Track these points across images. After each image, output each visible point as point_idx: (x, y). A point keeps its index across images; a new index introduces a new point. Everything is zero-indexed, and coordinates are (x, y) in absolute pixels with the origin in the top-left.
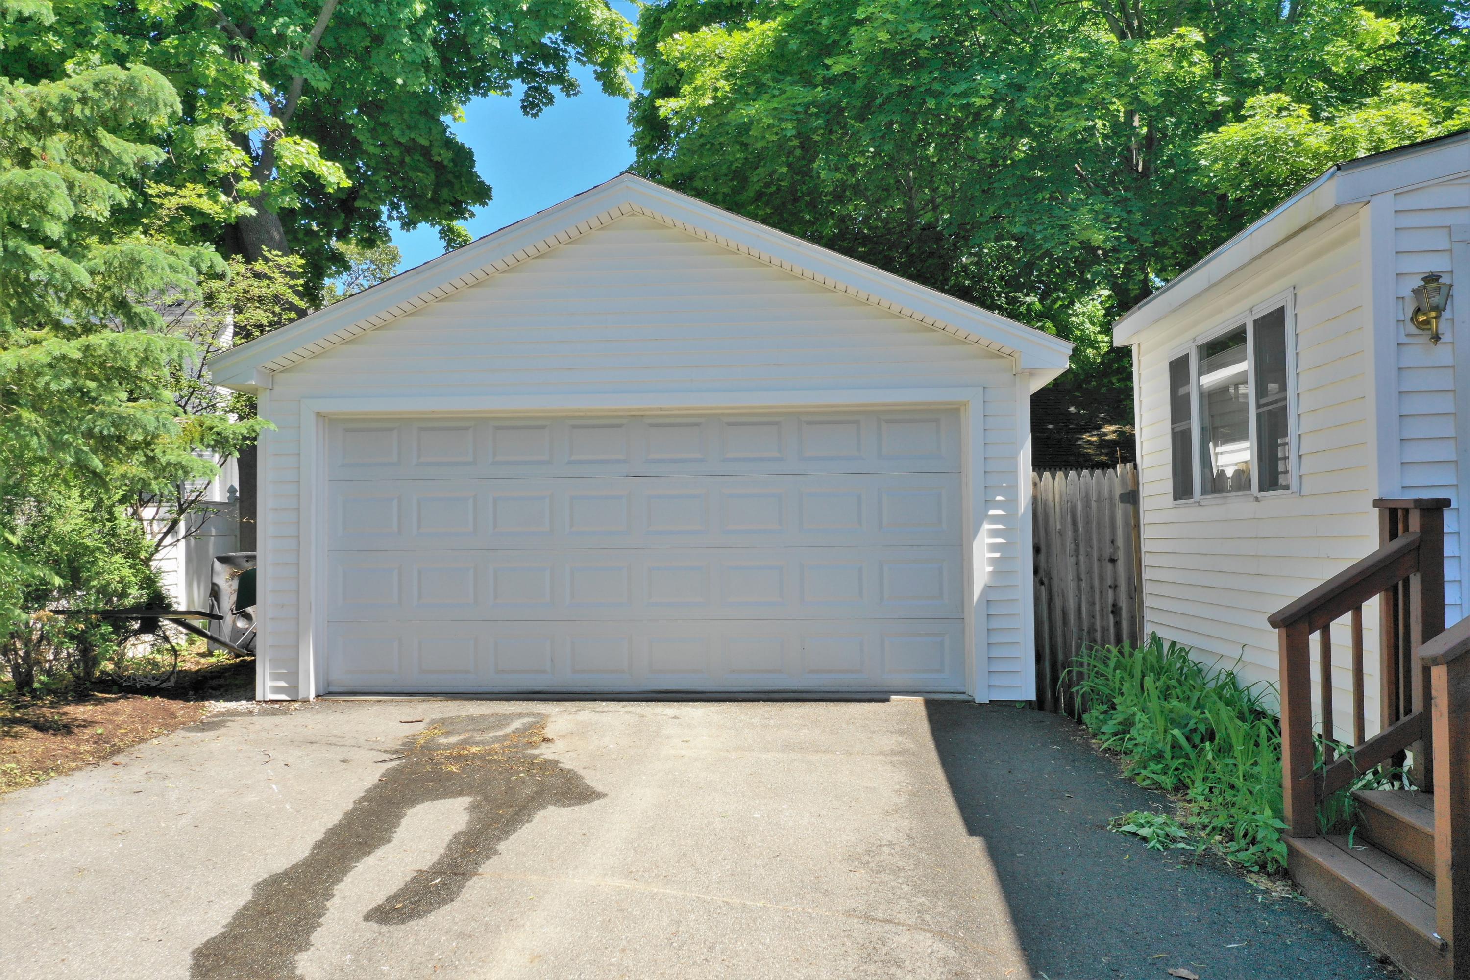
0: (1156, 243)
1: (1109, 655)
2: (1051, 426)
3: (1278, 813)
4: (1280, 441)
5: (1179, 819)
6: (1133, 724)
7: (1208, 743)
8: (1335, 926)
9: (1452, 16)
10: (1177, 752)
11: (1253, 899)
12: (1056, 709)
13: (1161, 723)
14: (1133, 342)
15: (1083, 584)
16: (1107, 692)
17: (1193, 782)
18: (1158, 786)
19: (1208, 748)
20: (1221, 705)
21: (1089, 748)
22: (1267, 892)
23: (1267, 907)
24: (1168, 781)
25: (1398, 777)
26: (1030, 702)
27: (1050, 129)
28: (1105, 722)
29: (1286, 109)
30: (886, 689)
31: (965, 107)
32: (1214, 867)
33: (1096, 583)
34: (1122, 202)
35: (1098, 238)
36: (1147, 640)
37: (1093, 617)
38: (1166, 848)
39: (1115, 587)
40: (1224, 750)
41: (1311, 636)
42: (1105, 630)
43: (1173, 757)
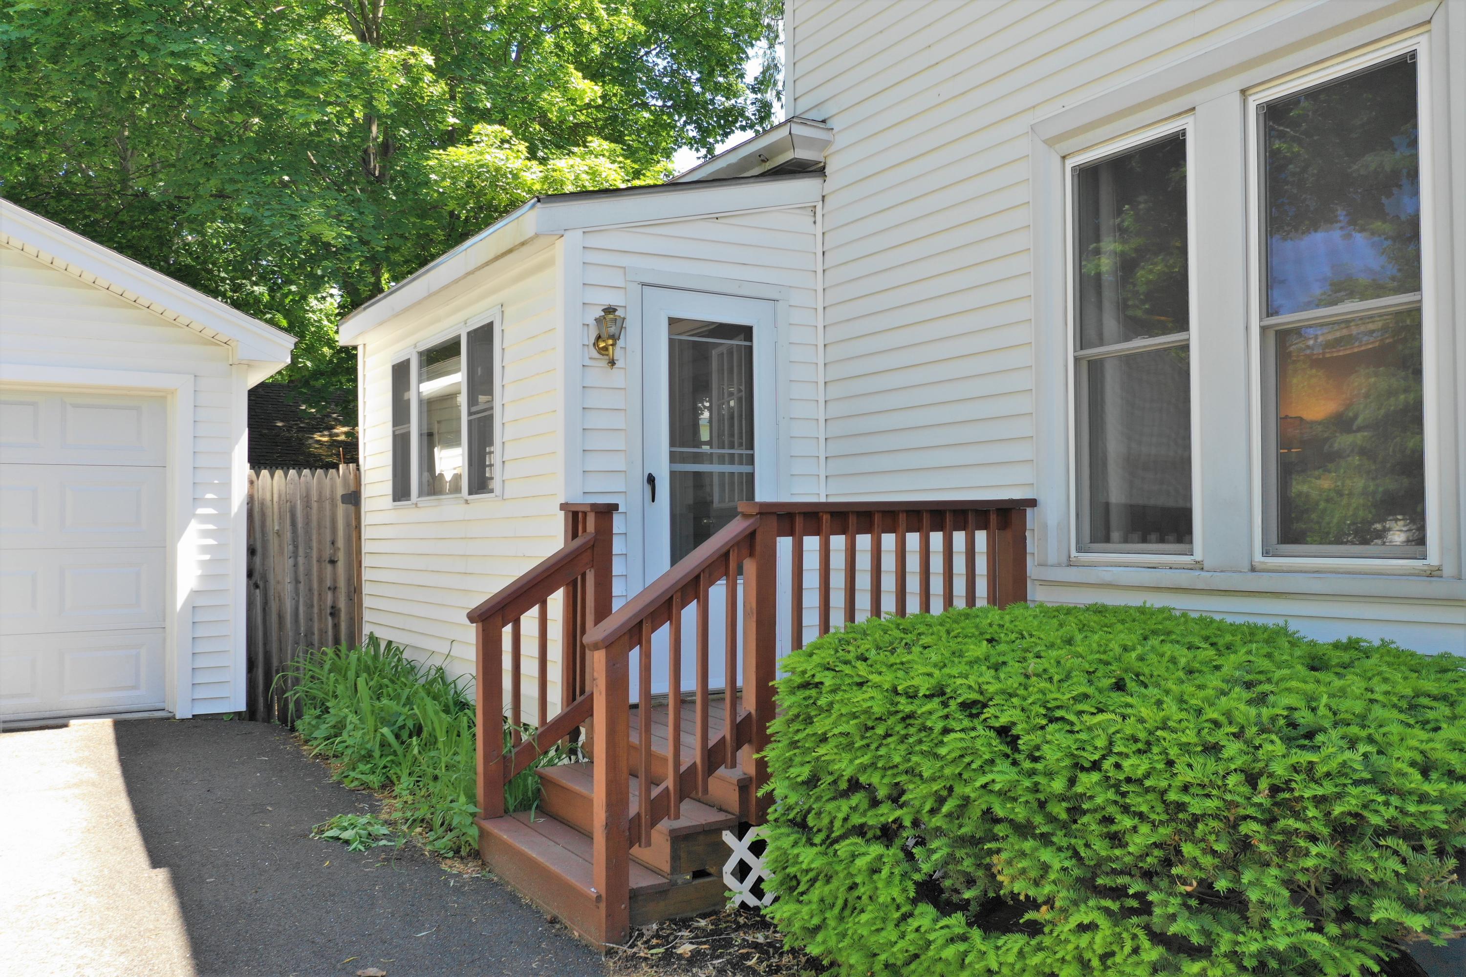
0: (388, 249)
1: (325, 658)
2: (280, 424)
3: (471, 798)
4: (488, 449)
5: (384, 816)
6: (344, 727)
7: (414, 738)
8: (515, 896)
9: (643, 93)
10: (387, 750)
11: (446, 883)
12: (268, 717)
13: (371, 721)
14: (359, 342)
15: (301, 587)
16: (322, 695)
17: (399, 778)
18: (366, 786)
19: (415, 743)
20: (428, 701)
21: (299, 755)
22: (459, 874)
23: (457, 890)
24: (375, 780)
25: (573, 752)
26: (239, 714)
27: (280, 114)
28: (317, 727)
29: (508, 142)
30: (64, 713)
31: (186, 70)
32: (412, 859)
33: (315, 586)
34: (354, 202)
35: (329, 235)
36: (365, 640)
37: (311, 620)
38: (368, 848)
39: (334, 589)
40: (431, 743)
41: (504, 630)
42: (323, 632)
43: (381, 756)
